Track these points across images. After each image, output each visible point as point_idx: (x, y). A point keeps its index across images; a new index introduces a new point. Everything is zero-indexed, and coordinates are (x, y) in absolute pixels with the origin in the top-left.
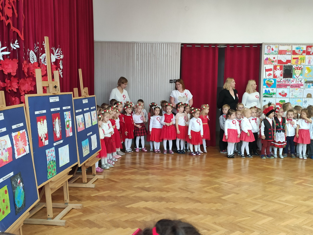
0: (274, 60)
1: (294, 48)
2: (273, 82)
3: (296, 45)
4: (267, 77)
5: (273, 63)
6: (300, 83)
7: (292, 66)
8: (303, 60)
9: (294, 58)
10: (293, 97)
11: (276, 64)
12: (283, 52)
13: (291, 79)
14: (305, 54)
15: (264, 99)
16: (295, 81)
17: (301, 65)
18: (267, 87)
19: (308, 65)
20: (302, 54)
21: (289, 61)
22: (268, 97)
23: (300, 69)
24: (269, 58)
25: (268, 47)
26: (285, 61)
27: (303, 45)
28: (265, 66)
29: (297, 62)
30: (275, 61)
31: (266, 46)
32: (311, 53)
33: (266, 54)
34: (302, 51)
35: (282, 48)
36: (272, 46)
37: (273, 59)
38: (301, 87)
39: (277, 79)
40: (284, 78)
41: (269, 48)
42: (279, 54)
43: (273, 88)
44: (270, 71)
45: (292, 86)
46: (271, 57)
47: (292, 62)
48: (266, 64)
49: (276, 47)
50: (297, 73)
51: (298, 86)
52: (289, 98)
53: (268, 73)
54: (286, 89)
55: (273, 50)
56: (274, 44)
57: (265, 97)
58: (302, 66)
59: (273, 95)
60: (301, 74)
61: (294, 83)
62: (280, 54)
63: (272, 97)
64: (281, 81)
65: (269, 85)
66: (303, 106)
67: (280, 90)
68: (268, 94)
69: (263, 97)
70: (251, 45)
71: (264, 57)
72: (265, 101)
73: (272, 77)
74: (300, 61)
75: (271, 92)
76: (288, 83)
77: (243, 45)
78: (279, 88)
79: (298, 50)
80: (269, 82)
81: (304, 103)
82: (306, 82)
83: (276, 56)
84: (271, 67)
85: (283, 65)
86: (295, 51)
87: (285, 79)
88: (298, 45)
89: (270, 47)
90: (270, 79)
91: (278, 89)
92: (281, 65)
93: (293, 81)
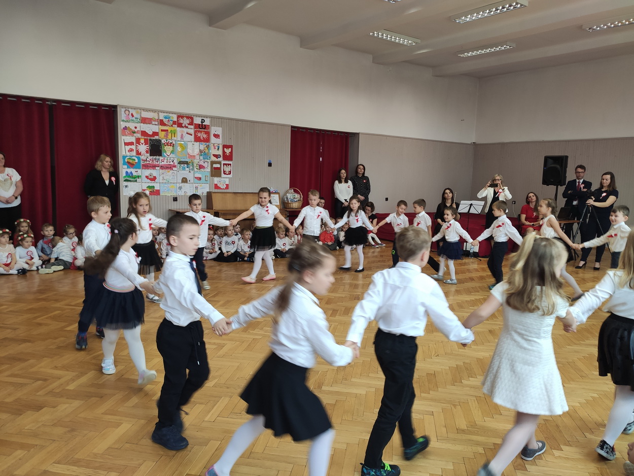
0: (136, 130)
1: (162, 116)
2: (137, 161)
3: (164, 112)
4: (128, 154)
5: (135, 135)
6: (172, 163)
7: (160, 141)
8: (174, 133)
9: (162, 130)
10: (165, 181)
11: (139, 135)
12: (147, 120)
13: (161, 158)
14: (176, 126)
15: (126, 183)
16: (165, 161)
17: (171, 139)
18: (128, 168)
19: (181, 141)
20: (172, 126)
21: (155, 134)
22: (130, 181)
23: (171, 144)
24: (129, 127)
25: (125, 111)
26: (151, 133)
27: (172, 113)
28: (123, 137)
29: (166, 136)
30: (138, 132)
31: (123, 110)
32: (183, 125)
33: (123, 121)
34: (172, 122)
35: (145, 115)
36: (132, 111)
37: (134, 129)
38: (174, 169)
39: (142, 157)
40: (150, 155)
41: (127, 112)
42: (141, 123)
43: (136, 168)
44: (131, 145)
45: (162, 167)
46: (131, 126)
47: (160, 135)
48: (124, 135)
49: (137, 113)
50: (167, 150)
51: (170, 167)
52: (160, 183)
53: (128, 148)
54: (155, 170)
55: (133, 116)
56: (135, 108)
57: (126, 180)
58: (173, 141)
59: (137, 179)
60: (172, 152)
61: (165, 163)
62: (144, 123)
63: (136, 181)
64: (148, 159)
65: (131, 165)
66: (178, 193)
67: (147, 172)
68: (130, 177)
69: (124, 181)
70: (99, 106)
71: (120, 124)
72: (126, 186)
73: (134, 153)
74: (170, 134)
75: (135, 174)
76: (157, 163)
77: (87, 105)
78: (145, 169)
79: (167, 120)
80: (131, 161)
81: (178, 190)
82: (180, 163)
83: (138, 125)
84: (133, 139)
85: (149, 138)
86: (163, 120)
87: (152, 157)
88: (167, 113)
89: (129, 111)
90: (131, 157)
91: (143, 170)
92: (146, 138)
93: (163, 160)
